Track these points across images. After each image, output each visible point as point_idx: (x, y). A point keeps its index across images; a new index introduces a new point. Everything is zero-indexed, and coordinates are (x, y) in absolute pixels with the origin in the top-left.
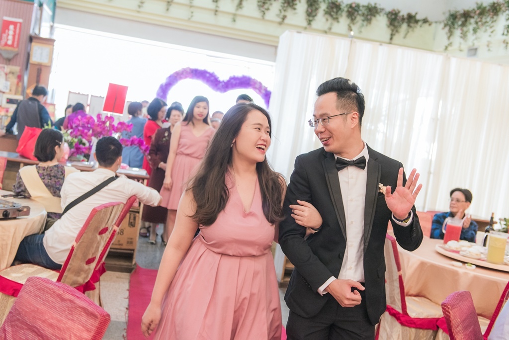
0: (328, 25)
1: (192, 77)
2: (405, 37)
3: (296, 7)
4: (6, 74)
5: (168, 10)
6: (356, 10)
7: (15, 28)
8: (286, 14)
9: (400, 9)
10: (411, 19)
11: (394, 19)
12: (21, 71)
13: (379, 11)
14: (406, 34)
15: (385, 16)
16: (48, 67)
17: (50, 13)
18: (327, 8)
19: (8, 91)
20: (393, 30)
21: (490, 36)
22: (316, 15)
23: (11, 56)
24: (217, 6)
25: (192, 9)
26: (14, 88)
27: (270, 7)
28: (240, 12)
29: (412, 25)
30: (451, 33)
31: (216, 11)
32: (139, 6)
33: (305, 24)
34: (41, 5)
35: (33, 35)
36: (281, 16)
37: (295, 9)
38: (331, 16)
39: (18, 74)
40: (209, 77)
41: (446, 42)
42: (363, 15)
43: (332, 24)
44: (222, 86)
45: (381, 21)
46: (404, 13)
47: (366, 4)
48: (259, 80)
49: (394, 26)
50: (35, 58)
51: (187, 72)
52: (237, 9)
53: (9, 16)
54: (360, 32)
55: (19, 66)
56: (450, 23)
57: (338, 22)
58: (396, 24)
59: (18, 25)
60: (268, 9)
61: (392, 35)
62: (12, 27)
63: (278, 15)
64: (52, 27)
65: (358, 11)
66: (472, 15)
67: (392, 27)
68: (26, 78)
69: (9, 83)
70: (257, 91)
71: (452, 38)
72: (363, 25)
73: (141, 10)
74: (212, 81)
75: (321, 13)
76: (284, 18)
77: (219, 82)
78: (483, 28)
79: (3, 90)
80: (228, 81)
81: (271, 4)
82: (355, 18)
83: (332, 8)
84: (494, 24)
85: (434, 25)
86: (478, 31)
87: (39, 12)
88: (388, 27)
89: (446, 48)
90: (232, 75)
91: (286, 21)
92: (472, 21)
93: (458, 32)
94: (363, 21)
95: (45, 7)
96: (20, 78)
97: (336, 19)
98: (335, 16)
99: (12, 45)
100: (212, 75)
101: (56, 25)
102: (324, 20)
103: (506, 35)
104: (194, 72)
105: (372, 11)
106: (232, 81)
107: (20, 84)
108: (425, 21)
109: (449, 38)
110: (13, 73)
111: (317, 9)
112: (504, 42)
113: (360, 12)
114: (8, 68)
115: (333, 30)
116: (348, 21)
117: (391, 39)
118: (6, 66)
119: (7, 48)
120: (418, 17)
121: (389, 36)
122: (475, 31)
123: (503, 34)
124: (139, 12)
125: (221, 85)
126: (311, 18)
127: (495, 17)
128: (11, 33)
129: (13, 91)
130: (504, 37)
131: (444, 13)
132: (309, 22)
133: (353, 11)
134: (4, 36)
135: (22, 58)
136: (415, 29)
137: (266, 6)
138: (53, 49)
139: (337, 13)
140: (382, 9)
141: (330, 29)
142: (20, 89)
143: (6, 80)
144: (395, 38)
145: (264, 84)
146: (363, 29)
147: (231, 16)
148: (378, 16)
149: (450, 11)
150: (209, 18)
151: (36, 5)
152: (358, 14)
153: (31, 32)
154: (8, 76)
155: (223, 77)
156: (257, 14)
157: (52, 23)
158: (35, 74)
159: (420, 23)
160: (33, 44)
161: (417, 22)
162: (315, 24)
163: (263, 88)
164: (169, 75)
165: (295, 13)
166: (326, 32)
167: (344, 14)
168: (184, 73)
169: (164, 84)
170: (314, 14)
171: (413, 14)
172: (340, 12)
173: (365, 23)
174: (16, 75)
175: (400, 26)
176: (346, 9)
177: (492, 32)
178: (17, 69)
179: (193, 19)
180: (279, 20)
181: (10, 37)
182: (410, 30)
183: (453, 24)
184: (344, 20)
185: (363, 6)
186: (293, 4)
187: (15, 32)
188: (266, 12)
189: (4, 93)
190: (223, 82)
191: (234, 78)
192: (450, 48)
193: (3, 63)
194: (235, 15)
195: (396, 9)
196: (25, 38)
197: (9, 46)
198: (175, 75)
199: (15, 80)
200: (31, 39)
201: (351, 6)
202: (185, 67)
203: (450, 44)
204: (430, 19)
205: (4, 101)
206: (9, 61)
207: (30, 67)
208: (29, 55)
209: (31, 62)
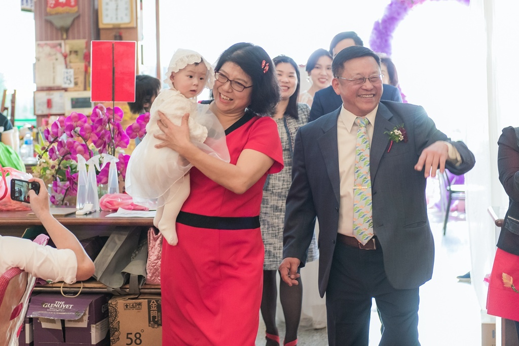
4: (65, 57)
12: (88, 44)
16: (134, 29)
19: (72, 85)
23: (68, 22)
26: (81, 79)
39: (85, 51)
50: (107, 19)
55: (84, 38)
69: (71, 71)
79: (64, 86)
96: (88, 58)
99: (67, 4)
110: (76, 52)
114: (66, 46)
118: (62, 42)
119: (60, 9)
129: (81, 85)
135: (86, 24)
142: (90, 79)
143: (67, 65)
154: (68, 59)
174: (81, 55)
178: (80, 43)
189: (66, 90)
193: (57, 39)
197: (63, 5)
199: (81, 65)
205: (68, 105)
206: (66, 31)
207: (102, 32)
208: (96, 14)
209: (101, 26)
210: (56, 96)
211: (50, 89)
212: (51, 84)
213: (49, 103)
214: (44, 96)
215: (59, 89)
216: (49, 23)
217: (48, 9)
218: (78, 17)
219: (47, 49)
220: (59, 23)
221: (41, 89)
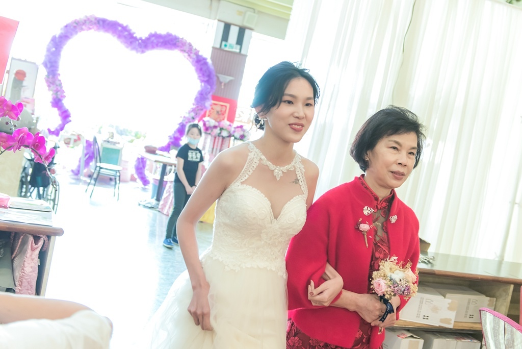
1: (98, 29)
40: (121, 31)
44: (139, 43)
48: (188, 41)
51: (91, 21)
70: (186, 54)
74: (125, 37)
77: (135, 39)
80: (148, 39)
90: (153, 32)
100: (125, 29)
104: (101, 23)
106: (153, 38)
125: (137, 42)
145: (195, 46)
155: (141, 33)
163: (194, 52)
164: (65, 25)
168: (87, 22)
169: (57, 36)
190: (141, 39)
191: (156, 36)
198: (75, 25)
202: (88, 15)
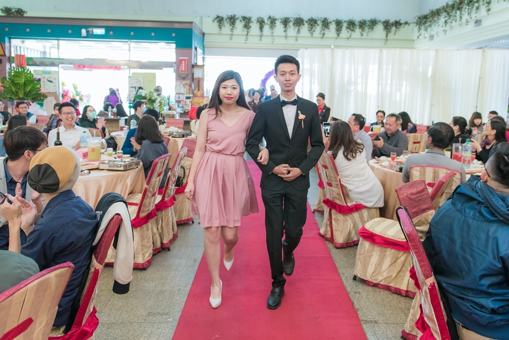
0: (349, 35)
2: (394, 34)
3: (330, 27)
4: (184, 85)
5: (261, 40)
6: (364, 24)
7: (185, 62)
8: (325, 32)
9: (390, 19)
10: (397, 24)
11: (387, 25)
12: (190, 82)
13: (377, 22)
14: (395, 33)
15: (382, 24)
16: (203, 79)
17: (202, 51)
18: (347, 25)
19: (186, 93)
20: (387, 32)
21: (437, 28)
22: (341, 30)
23: (185, 76)
24: (286, 34)
25: (273, 38)
26: (188, 92)
27: (316, 30)
28: (299, 35)
29: (398, 27)
30: (420, 29)
31: (286, 36)
32: (246, 40)
33: (336, 36)
34: (196, 49)
35: (194, 64)
36: (322, 34)
37: (329, 29)
38: (350, 29)
39: (189, 84)
41: (418, 34)
42: (369, 25)
43: (351, 34)
45: (380, 28)
46: (392, 20)
47: (370, 19)
49: (387, 29)
50: (196, 76)
52: (297, 34)
53: (182, 57)
54: (368, 35)
55: (189, 80)
56: (419, 23)
57: (355, 32)
58: (388, 27)
59: (186, 61)
60: (314, 31)
61: (387, 34)
62: (183, 62)
63: (320, 34)
64: (203, 58)
65: (365, 24)
66: (428, 17)
67: (386, 30)
68: (193, 86)
69: (185, 89)
71: (421, 31)
72: (369, 32)
73: (247, 42)
75: (344, 28)
76: (324, 34)
78: (434, 24)
81: (316, 28)
82: (364, 28)
83: (350, 25)
84: (439, 21)
85: (411, 25)
86: (432, 25)
87: (196, 52)
88: (384, 30)
89: (418, 37)
91: (325, 36)
92: (429, 20)
93: (423, 27)
94: (369, 29)
95: (198, 49)
96: (190, 86)
97: (353, 30)
98: (352, 29)
99: (185, 71)
101: (206, 56)
102: (346, 32)
103: (445, 26)
105: (374, 23)
107: (191, 89)
108: (406, 23)
109: (419, 32)
110: (187, 84)
111: (341, 27)
112: (444, 31)
113: (367, 25)
114: (184, 82)
115: (352, 37)
116: (360, 30)
117: (387, 36)
119: (183, 72)
120: (401, 22)
121: (385, 35)
122: (430, 26)
123: (442, 26)
124: (246, 43)
126: (339, 32)
127: (440, 17)
128: (183, 65)
130: (444, 28)
131: (415, 18)
132: (338, 35)
133: (362, 24)
134: (181, 67)
135: (190, 76)
136: (400, 29)
137: (313, 30)
138: (204, 70)
139: (353, 26)
140: (379, 21)
141: (350, 36)
142: (191, 92)
143: (184, 88)
144: (389, 36)
146: (369, 34)
147: (295, 38)
148: (377, 25)
149: (417, 16)
150: (283, 41)
151: (193, 49)
152: (366, 26)
153: (193, 63)
156: (309, 35)
157: (203, 56)
158: (197, 84)
159: (403, 25)
160: (194, 69)
161: (401, 24)
162: (341, 35)
164: (265, 74)
165: (329, 31)
166: (348, 38)
167: (358, 27)
170: (340, 29)
171: (398, 20)
172: (355, 27)
173: (370, 30)
175: (391, 29)
176: (358, 24)
177: (438, 26)
178: (188, 82)
179: (274, 43)
180: (321, 36)
181: (183, 67)
182: (397, 30)
183: (420, 23)
184: (358, 31)
185: (368, 21)
186: (328, 26)
187: (185, 64)
188: (313, 33)
189: (184, 94)
192: (420, 37)
193: (182, 80)
194: (296, 37)
195: (387, 19)
196: (190, 66)
199: (188, 88)
200: (193, 66)
201: (360, 22)
203: (420, 35)
204: (409, 22)
205: (185, 98)
206: (184, 79)
207: (194, 80)
208: (193, 74)
209: (194, 77)
210: (181, 96)
211: (179, 94)
212: (179, 92)
213: (179, 98)
214: (178, 96)
215: (182, 94)
216: (179, 76)
217: (180, 72)
218: (188, 75)
219: (179, 83)
220: (182, 76)
221: (176, 94)
